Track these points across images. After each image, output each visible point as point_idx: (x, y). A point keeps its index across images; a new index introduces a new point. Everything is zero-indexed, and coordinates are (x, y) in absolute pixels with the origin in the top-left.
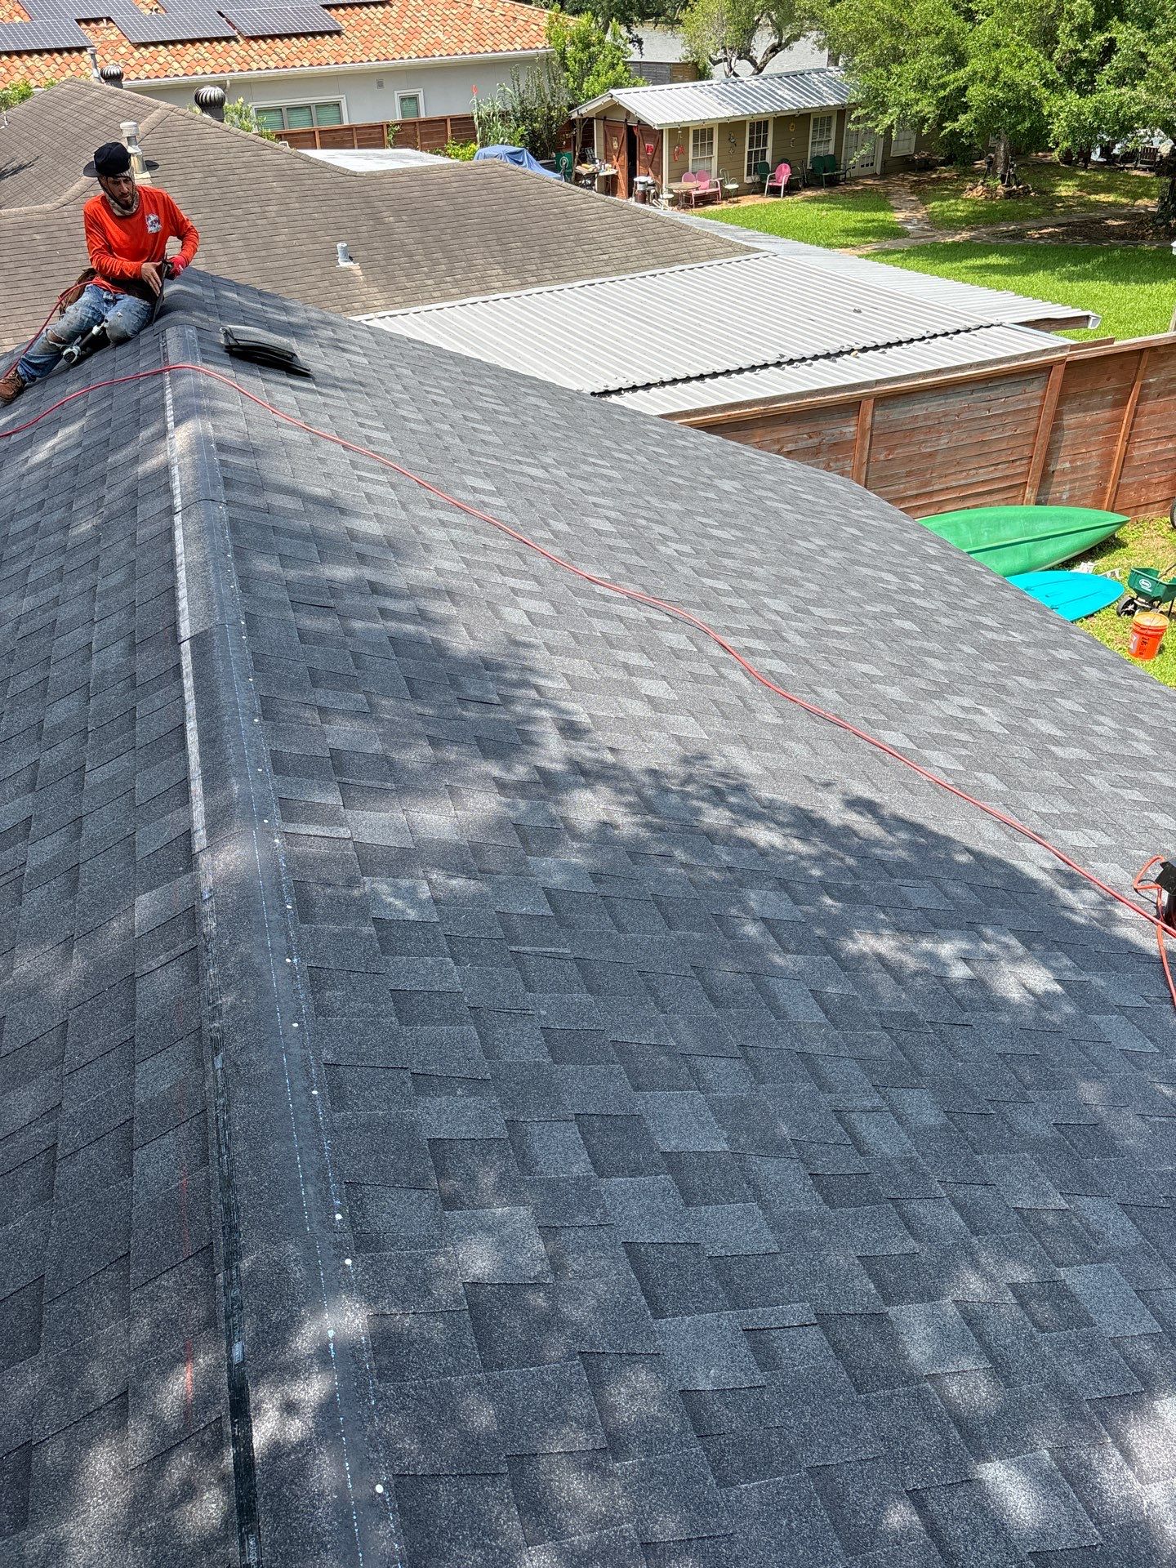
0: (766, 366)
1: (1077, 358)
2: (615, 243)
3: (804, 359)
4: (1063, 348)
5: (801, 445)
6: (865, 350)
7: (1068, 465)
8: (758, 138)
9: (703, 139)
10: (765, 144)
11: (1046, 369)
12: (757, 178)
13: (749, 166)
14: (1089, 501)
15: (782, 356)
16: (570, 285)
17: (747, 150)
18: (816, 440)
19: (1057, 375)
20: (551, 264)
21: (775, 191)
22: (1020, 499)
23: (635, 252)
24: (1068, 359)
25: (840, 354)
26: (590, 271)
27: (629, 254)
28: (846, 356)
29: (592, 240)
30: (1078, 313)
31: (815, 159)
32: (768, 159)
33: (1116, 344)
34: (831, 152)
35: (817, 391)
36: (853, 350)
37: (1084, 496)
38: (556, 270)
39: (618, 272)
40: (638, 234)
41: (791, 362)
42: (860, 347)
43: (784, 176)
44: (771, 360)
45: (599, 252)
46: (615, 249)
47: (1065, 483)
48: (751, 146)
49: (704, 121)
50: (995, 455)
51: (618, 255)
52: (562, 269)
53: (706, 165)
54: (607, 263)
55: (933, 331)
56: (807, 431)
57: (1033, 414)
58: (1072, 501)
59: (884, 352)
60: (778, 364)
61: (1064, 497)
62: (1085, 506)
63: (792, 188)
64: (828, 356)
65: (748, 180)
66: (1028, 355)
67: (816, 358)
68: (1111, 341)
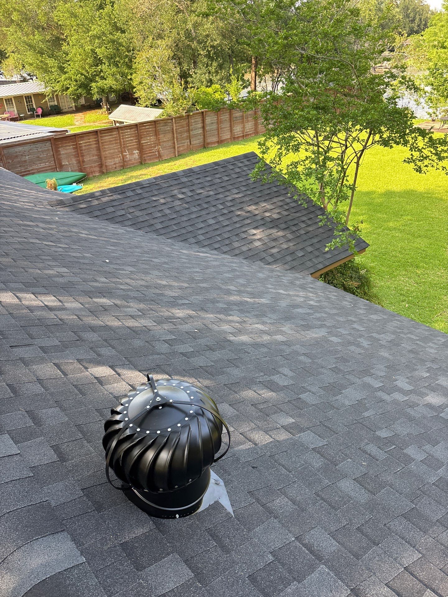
1: (57, 137)
8: (29, 101)
9: (9, 102)
10: (32, 101)
11: (49, 140)
12: (32, 113)
13: (28, 109)
17: (26, 104)
19: (53, 141)
21: (38, 116)
22: (56, 171)
24: (55, 138)
31: (51, 106)
32: (34, 107)
34: (56, 104)
37: (75, 170)
43: (40, 111)
47: (67, 167)
48: (27, 103)
49: (7, 96)
53: (12, 109)
57: (50, 151)
63: (44, 115)
65: (29, 113)
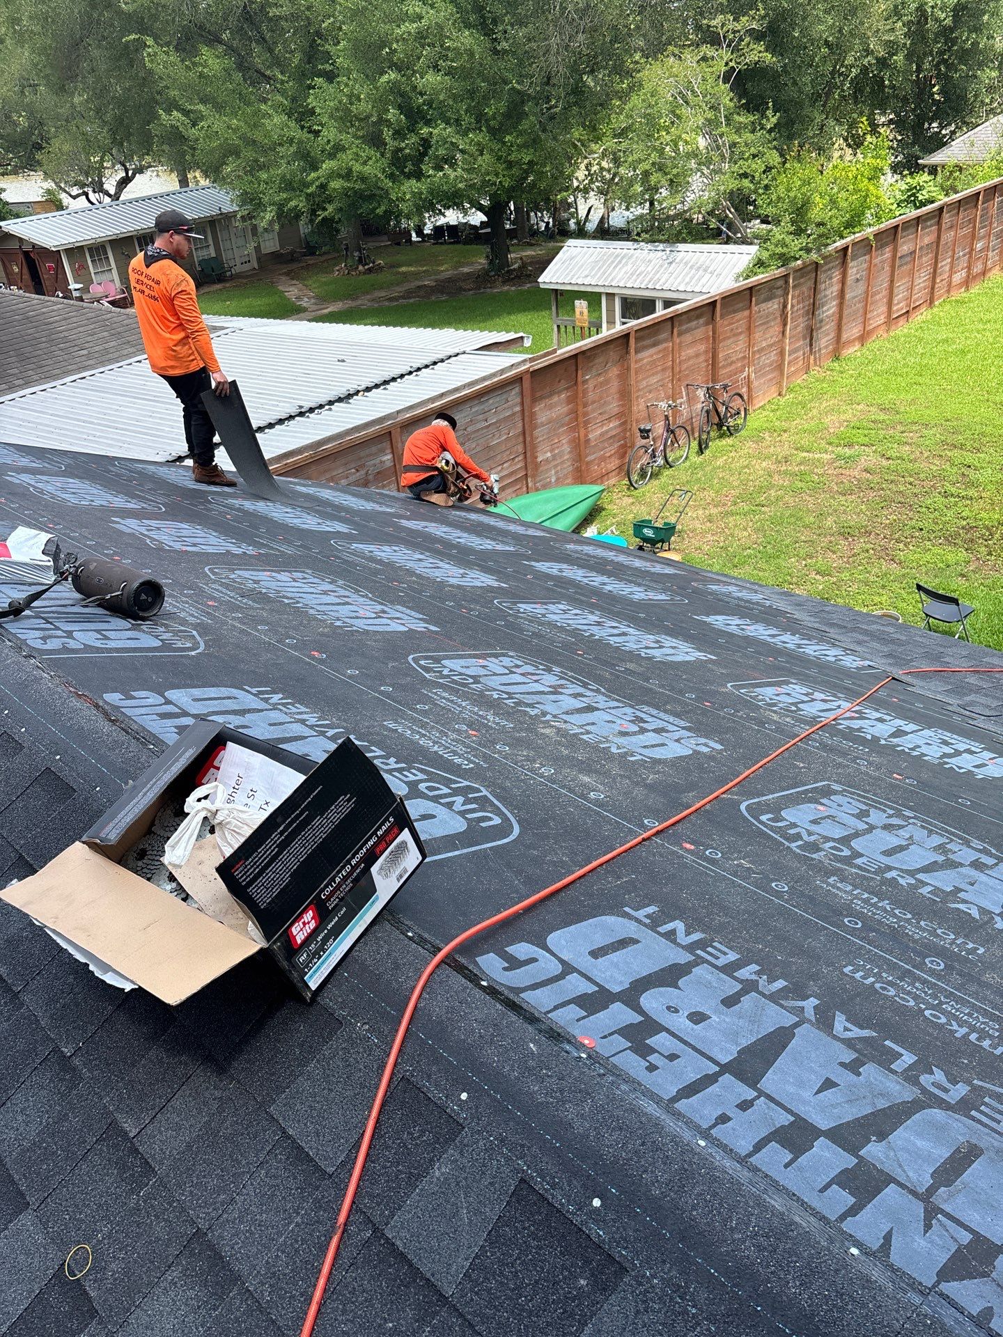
0: (291, 417)
1: (536, 367)
2: (89, 339)
3: (321, 407)
4: (524, 361)
5: (352, 478)
6: (368, 389)
7: (549, 454)
9: (99, 255)
11: (518, 379)
14: (569, 481)
15: (301, 407)
16: (61, 382)
18: (363, 472)
19: (527, 383)
20: (32, 366)
22: (525, 489)
23: (112, 344)
24: (531, 369)
25: (350, 396)
26: (74, 367)
27: (106, 346)
28: (355, 397)
29: (65, 340)
30: (512, 336)
31: (200, 263)
33: (559, 352)
34: (213, 255)
35: (352, 429)
36: (358, 391)
37: (566, 477)
38: (39, 371)
39: (103, 364)
40: (108, 328)
41: (311, 410)
42: (363, 387)
44: (294, 411)
45: (76, 348)
46: (91, 344)
47: (550, 469)
49: (95, 240)
50: (499, 456)
51: (97, 349)
52: (46, 369)
53: (107, 275)
54: (88, 357)
55: (416, 366)
56: (353, 466)
57: (518, 418)
58: (560, 482)
59: (385, 389)
60: (301, 414)
61: (553, 480)
62: (568, 484)
64: (340, 400)
66: (502, 371)
67: (331, 403)
68: (555, 351)
